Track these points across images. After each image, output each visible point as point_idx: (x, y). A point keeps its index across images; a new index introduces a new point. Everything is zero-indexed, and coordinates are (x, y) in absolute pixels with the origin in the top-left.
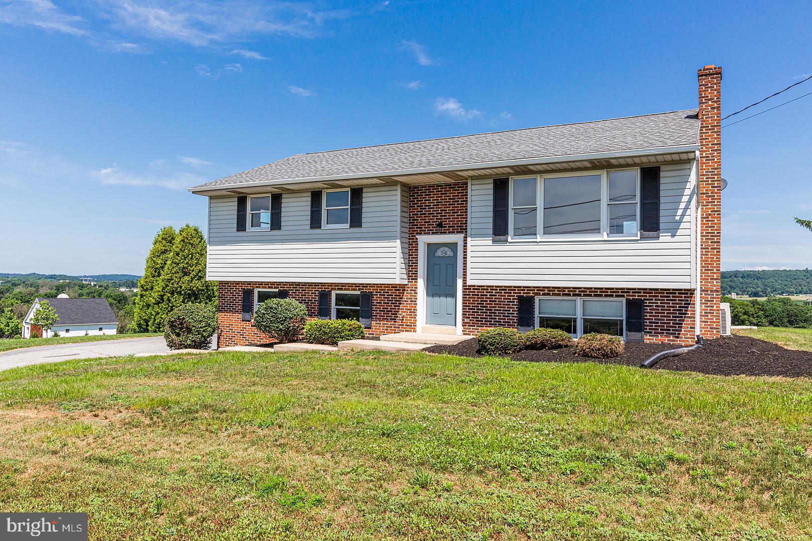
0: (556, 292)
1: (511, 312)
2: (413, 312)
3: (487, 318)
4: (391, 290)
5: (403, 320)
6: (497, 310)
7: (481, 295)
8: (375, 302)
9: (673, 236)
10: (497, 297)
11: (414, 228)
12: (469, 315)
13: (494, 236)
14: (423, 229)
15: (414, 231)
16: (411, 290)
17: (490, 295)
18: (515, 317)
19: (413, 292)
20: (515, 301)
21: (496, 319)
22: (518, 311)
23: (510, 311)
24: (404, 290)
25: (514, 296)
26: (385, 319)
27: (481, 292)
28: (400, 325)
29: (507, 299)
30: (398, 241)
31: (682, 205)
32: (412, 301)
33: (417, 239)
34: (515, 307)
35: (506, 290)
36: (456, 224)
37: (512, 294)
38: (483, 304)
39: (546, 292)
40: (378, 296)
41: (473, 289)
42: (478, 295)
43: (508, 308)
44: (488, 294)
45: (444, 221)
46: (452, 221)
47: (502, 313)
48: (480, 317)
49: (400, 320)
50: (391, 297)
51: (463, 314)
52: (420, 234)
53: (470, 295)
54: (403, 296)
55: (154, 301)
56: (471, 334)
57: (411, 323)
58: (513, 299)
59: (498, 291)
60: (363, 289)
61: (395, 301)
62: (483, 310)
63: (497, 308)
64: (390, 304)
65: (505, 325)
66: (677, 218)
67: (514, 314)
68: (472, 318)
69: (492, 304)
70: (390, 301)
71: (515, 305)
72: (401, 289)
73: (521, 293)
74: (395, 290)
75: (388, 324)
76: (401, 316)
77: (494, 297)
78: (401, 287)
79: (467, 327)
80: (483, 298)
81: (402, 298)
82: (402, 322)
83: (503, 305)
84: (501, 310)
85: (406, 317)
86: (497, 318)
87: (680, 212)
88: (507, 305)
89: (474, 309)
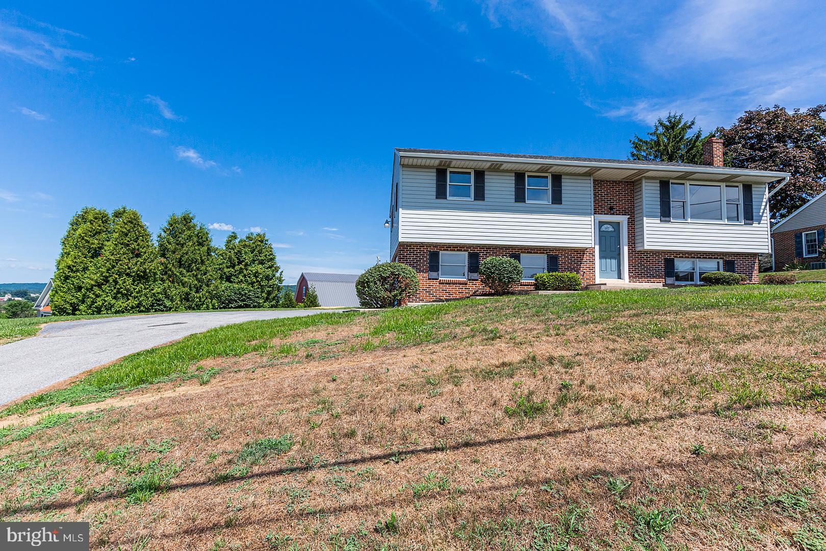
0: (687, 256)
2: (593, 269)
3: (645, 273)
4: (573, 253)
7: (640, 257)
8: (560, 262)
9: (759, 224)
12: (632, 271)
13: (661, 217)
18: (663, 271)
19: (591, 255)
20: (663, 261)
22: (665, 268)
23: (659, 267)
29: (657, 260)
31: (763, 207)
32: (590, 262)
35: (656, 254)
36: (621, 209)
37: (660, 257)
38: (642, 263)
39: (681, 255)
40: (563, 258)
41: (635, 253)
44: (645, 257)
45: (613, 207)
46: (618, 207)
47: (655, 269)
48: (640, 272)
51: (629, 270)
53: (633, 257)
54: (583, 258)
55: (93, 283)
57: (590, 277)
59: (651, 255)
60: (550, 253)
61: (577, 261)
62: (642, 267)
64: (573, 264)
65: (657, 277)
66: (761, 214)
68: (635, 273)
69: (648, 263)
70: (573, 261)
71: (662, 264)
72: (582, 253)
73: (665, 256)
74: (577, 253)
76: (582, 272)
77: (649, 259)
79: (632, 279)
80: (642, 259)
82: (583, 277)
84: (653, 267)
85: (586, 273)
86: (651, 272)
87: (762, 211)
88: (657, 264)
89: (636, 267)
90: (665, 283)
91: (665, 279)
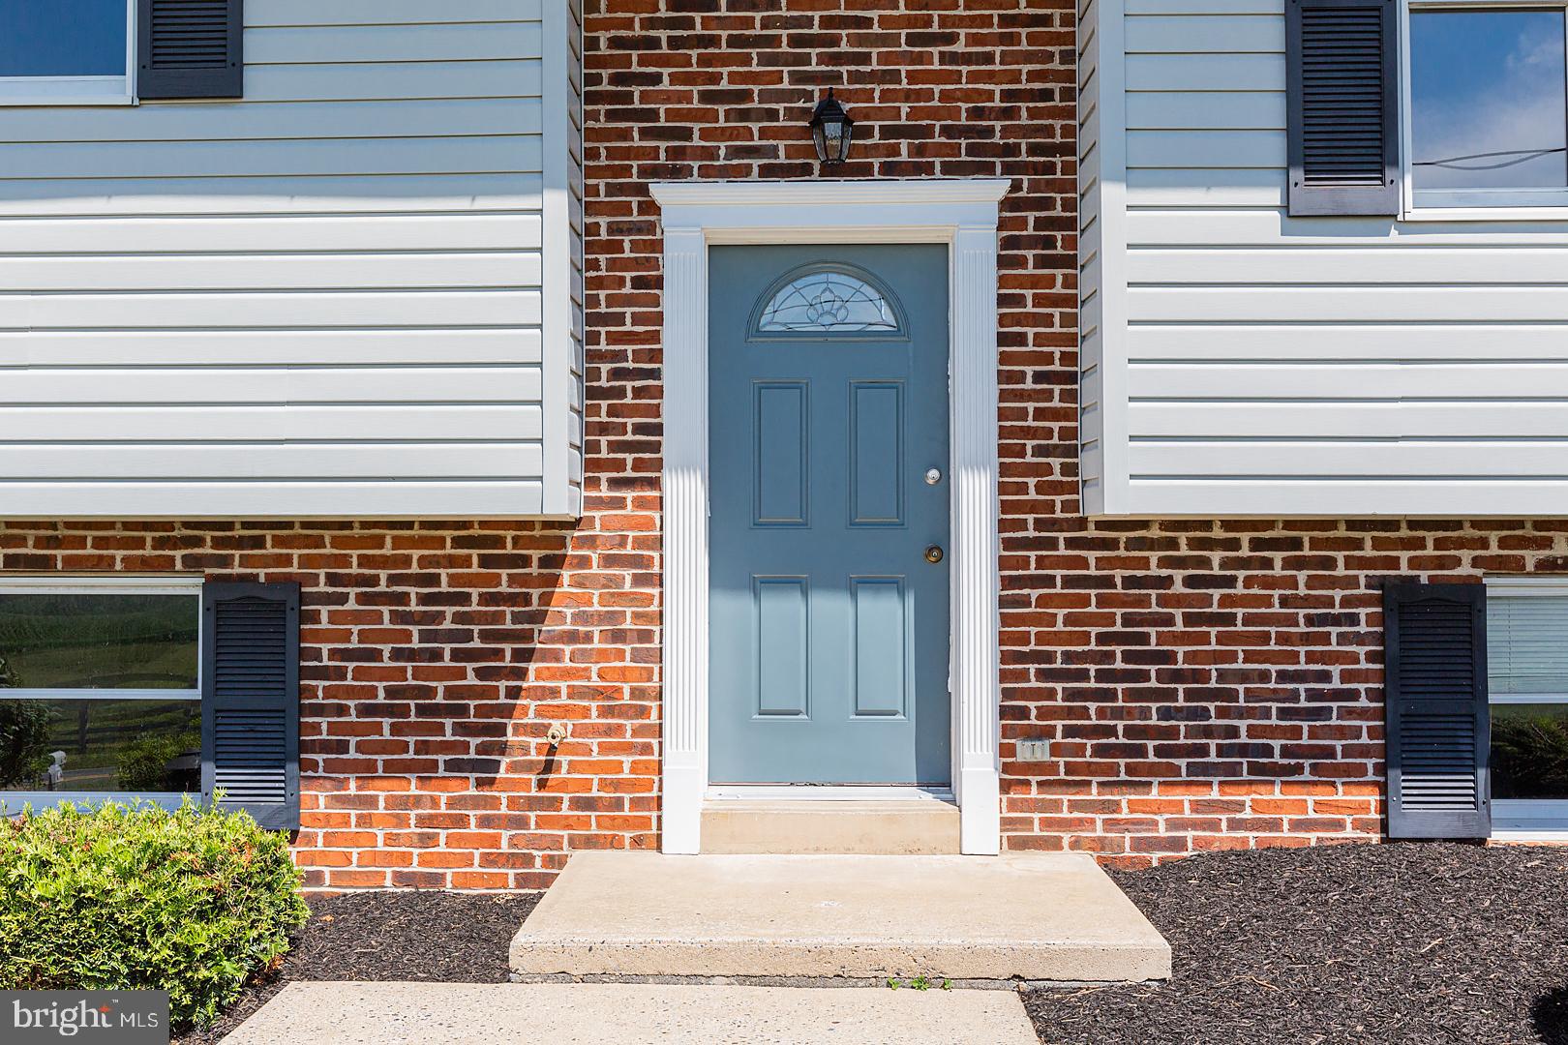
1: (1336, 684)
2: (632, 711)
3: (1173, 733)
4: (451, 561)
5: (549, 767)
6: (1244, 676)
7: (1129, 582)
8: (325, 647)
10: (1240, 590)
11: (625, 135)
12: (1043, 714)
13: (1297, 175)
14: (697, 142)
15: (628, 153)
16: (609, 561)
17: (1189, 582)
18: (1362, 714)
19: (628, 574)
20: (1363, 612)
21: (1233, 732)
22: (1383, 676)
23: (1326, 677)
24: (558, 562)
25: (1353, 582)
26: (408, 767)
27: (1125, 563)
28: (532, 803)
29: (1307, 602)
30: (557, 204)
32: (619, 636)
33: (651, 207)
34: (1362, 650)
35: (1297, 544)
36: (933, 114)
37: (1341, 571)
38: (1144, 639)
39: (1561, 549)
40: (351, 605)
41: (1071, 543)
42: (1109, 582)
43: (1311, 658)
44: (1179, 575)
45: (850, 96)
46: (908, 96)
47: (1275, 695)
48: (1120, 725)
49: (529, 766)
50: (450, 610)
51: (1004, 712)
52: (676, 173)
53: (1049, 581)
54: (545, 599)
56: (1066, 838)
57: (617, 785)
58: (1346, 602)
59: (1245, 552)
60: (226, 561)
61: (485, 636)
62: (1144, 676)
63: (1239, 665)
64: (447, 662)
65: (1299, 769)
67: (1354, 695)
68: (1069, 732)
69: (1204, 638)
70: (450, 636)
71: (1360, 639)
72: (536, 554)
73: (1394, 563)
74: (485, 561)
75: (435, 802)
76: (533, 741)
77: (1217, 593)
78: (535, 543)
79: (1034, 793)
80: (1144, 601)
81: (539, 617)
82: (542, 784)
83: (1283, 639)
84: (1264, 676)
85: (573, 749)
86: (1243, 725)
88: (1306, 639)
89: (1083, 675)
90: (1384, 826)
91: (1383, 788)
